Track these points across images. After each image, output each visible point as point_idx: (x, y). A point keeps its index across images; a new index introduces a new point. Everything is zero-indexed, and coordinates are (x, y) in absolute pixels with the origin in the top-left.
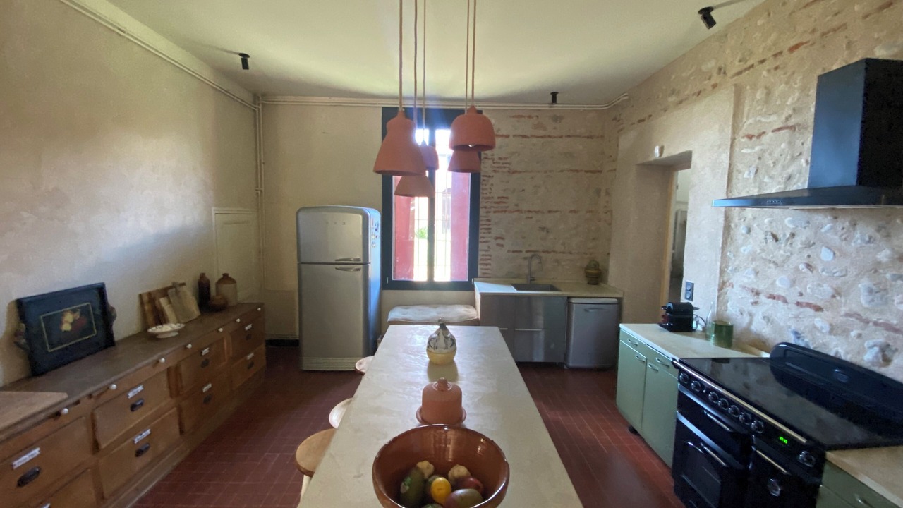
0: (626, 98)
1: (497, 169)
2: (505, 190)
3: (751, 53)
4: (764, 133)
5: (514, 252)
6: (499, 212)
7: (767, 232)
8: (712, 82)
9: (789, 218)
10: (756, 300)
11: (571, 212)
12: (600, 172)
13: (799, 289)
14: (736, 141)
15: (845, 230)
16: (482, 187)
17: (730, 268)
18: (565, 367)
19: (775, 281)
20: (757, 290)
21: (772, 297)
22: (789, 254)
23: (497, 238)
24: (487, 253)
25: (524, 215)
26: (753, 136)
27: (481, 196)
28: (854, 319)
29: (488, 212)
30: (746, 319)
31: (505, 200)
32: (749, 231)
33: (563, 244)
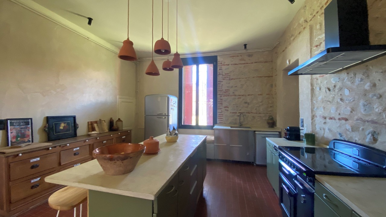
0: (278, 43)
1: (224, 78)
2: (228, 87)
3: (314, 10)
4: (321, 43)
5: (233, 113)
6: (225, 96)
7: (325, 88)
8: (303, 27)
9: (333, 79)
10: (325, 121)
11: (259, 95)
12: (272, 76)
13: (338, 112)
14: (312, 50)
15: (352, 78)
16: (218, 86)
17: (315, 109)
18: (255, 165)
19: (330, 110)
20: (325, 117)
21: (331, 118)
22: (334, 96)
23: (225, 107)
24: (221, 113)
25: (237, 97)
26: (318, 45)
27: (218, 90)
28: (359, 121)
29: (221, 96)
30: (322, 132)
31: (228, 91)
32: (320, 89)
33: (256, 109)
